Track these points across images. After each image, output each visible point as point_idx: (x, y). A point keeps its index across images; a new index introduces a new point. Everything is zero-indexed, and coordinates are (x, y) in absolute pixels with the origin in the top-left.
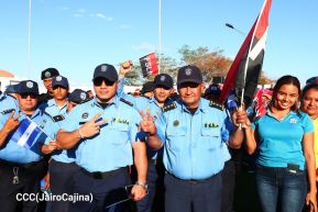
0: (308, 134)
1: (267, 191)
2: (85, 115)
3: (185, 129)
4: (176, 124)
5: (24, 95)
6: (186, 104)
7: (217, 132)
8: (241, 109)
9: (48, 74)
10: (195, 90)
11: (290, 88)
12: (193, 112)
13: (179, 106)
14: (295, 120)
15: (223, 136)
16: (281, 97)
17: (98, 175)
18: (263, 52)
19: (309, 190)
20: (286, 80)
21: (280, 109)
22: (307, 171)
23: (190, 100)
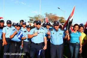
0: (80, 36)
1: (71, 48)
2: (34, 31)
3: (55, 34)
4: (54, 33)
5: (18, 26)
6: (56, 29)
7: (62, 35)
8: (67, 31)
9: (21, 21)
10: (58, 27)
11: (77, 27)
12: (57, 31)
13: (54, 30)
14: (78, 33)
15: (63, 36)
16: (75, 28)
17: (37, 44)
18: (72, 19)
19: (80, 48)
20: (76, 25)
21: (75, 31)
22: (80, 44)
23: (57, 29)
